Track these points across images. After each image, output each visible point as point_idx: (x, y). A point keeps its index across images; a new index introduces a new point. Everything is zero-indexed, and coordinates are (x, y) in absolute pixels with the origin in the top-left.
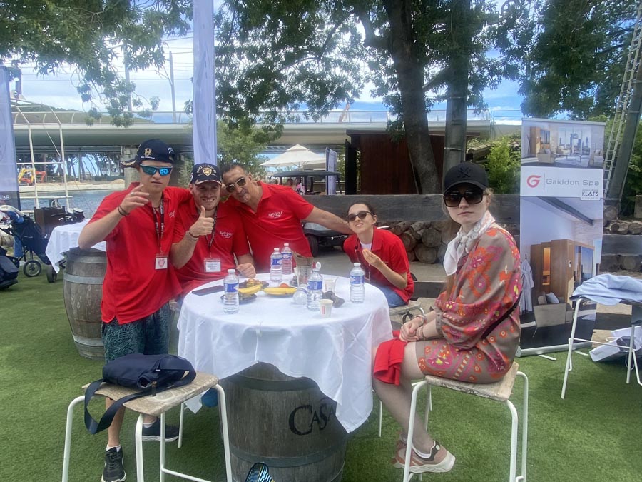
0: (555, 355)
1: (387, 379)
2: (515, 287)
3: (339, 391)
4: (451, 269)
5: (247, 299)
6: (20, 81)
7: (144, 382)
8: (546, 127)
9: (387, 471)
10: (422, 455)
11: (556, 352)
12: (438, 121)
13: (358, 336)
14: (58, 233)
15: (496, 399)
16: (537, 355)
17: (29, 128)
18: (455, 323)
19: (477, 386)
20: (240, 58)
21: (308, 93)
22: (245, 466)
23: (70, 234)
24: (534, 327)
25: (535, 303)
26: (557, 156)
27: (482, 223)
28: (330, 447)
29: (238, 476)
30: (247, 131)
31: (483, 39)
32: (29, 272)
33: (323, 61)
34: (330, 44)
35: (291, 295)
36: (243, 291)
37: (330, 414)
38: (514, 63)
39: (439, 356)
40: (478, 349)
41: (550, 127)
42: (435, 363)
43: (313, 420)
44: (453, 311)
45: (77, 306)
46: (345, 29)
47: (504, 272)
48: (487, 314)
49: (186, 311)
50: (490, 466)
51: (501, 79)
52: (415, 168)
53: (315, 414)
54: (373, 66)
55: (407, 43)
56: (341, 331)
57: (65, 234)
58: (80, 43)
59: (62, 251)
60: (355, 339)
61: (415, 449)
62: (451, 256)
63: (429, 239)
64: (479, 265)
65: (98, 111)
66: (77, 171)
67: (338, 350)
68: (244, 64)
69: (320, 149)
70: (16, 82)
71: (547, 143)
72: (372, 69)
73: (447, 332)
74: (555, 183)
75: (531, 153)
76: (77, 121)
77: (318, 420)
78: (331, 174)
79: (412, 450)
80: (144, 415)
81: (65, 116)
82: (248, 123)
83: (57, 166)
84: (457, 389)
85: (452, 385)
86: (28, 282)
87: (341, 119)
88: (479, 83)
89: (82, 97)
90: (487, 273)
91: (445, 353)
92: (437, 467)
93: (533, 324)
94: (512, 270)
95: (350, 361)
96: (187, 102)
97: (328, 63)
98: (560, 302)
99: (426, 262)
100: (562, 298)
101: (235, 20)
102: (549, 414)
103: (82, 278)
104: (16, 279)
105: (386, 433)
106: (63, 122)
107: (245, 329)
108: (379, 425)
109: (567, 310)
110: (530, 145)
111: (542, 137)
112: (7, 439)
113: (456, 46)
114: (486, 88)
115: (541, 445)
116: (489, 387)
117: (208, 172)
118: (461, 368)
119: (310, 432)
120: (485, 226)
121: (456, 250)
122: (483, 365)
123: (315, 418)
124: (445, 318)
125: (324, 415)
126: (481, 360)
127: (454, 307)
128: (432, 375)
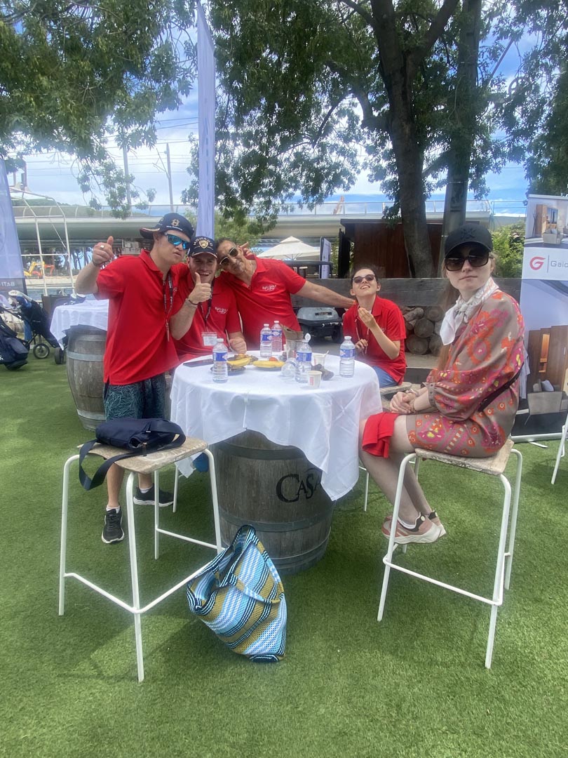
0: (546, 442)
1: (375, 452)
2: (518, 356)
3: (325, 460)
4: (448, 338)
5: (235, 371)
6: (25, 173)
7: (135, 442)
8: (554, 204)
9: (371, 543)
10: (406, 525)
11: (548, 439)
12: (435, 213)
13: (346, 408)
14: (59, 311)
15: (489, 473)
16: (527, 442)
17: (36, 222)
18: (450, 391)
19: (469, 460)
20: (236, 145)
21: (303, 180)
22: (234, 529)
23: (70, 313)
24: (527, 415)
25: (530, 389)
26: (564, 237)
27: (485, 289)
28: (316, 515)
29: (227, 538)
30: (240, 221)
31: (489, 119)
32: (38, 355)
33: (319, 146)
34: (327, 128)
35: (278, 369)
36: (232, 363)
37: (317, 484)
38: (520, 144)
39: (431, 430)
40: (473, 421)
41: (558, 204)
42: (426, 436)
43: (300, 489)
44: (447, 379)
45: (79, 381)
46: (341, 113)
47: (507, 338)
48: (484, 383)
49: (177, 382)
50: (474, 543)
51: (505, 162)
52: (410, 256)
53: (302, 483)
54: (371, 150)
55: (407, 124)
56: (329, 403)
57: (66, 312)
58: (73, 118)
59: (63, 329)
60: (343, 411)
61: (400, 520)
62: (449, 325)
63: (421, 329)
64: (481, 330)
65: (98, 203)
67: (325, 420)
68: (239, 151)
69: (314, 242)
70: (22, 174)
71: (554, 222)
72: (369, 154)
73: (440, 402)
74: (560, 265)
75: (536, 233)
76: (80, 216)
77: (304, 488)
78: (325, 263)
79: (398, 521)
80: (135, 473)
81: (69, 211)
82: (242, 214)
83: (64, 261)
84: (447, 462)
85: (444, 458)
86: (36, 363)
87: (335, 211)
88: (482, 166)
89: (81, 187)
90: (489, 339)
91: (437, 426)
92: (422, 537)
93: (526, 411)
94: (516, 338)
95: (337, 431)
96: (184, 192)
97: (323, 147)
98: (555, 390)
99: (417, 353)
100: (558, 386)
101: (230, 104)
102: (537, 498)
103: (83, 355)
104: (27, 360)
105: (371, 507)
106: (68, 216)
107: (233, 396)
108: (364, 501)
109: (563, 398)
110: (536, 224)
111: (549, 216)
112: (17, 499)
113: (460, 125)
114: (490, 171)
115: (528, 527)
116: (481, 460)
117: (204, 245)
118: (454, 442)
119: (297, 500)
120: (489, 292)
121: (454, 318)
122: (477, 439)
123: (302, 487)
124: (438, 387)
125: (311, 485)
126: (476, 433)
127: (448, 375)
128: (422, 448)
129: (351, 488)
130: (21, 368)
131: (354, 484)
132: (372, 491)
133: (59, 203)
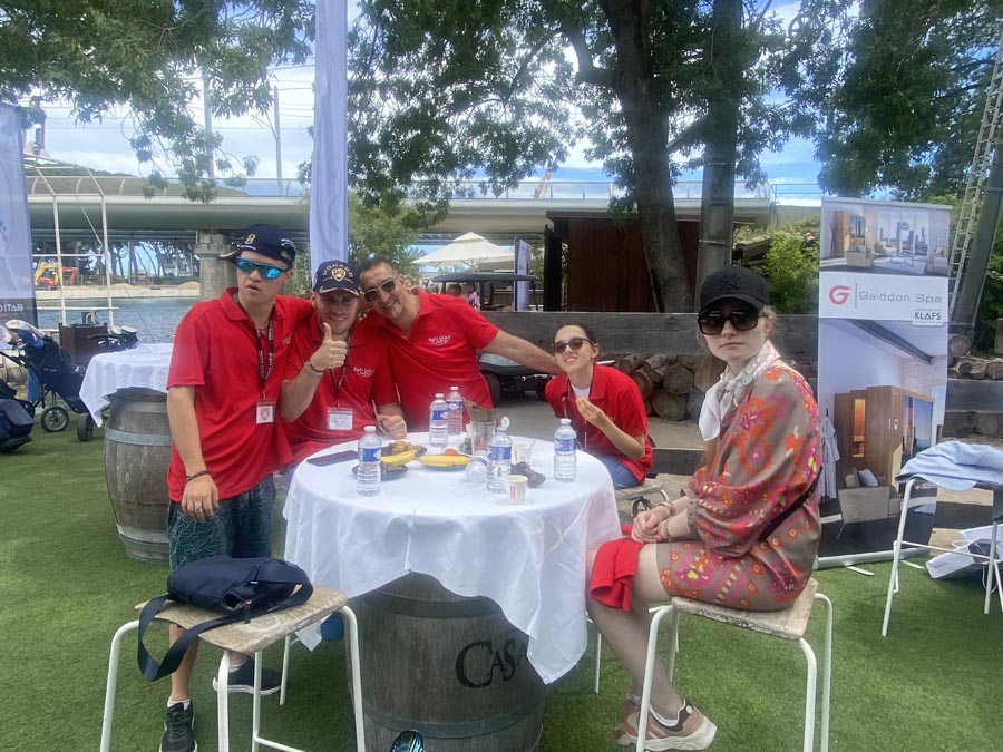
0: (872, 566)
1: (610, 600)
2: (811, 459)
3: (534, 620)
4: (710, 430)
5: (393, 473)
6: (43, 129)
7: (232, 600)
8: (858, 210)
10: (664, 721)
11: (874, 562)
12: (689, 199)
13: (565, 533)
14: (99, 365)
15: (783, 636)
16: (843, 567)
17: (55, 201)
18: (717, 515)
19: (752, 615)
20: (385, 99)
21: (488, 152)
22: (386, 736)
23: (117, 367)
24: (841, 522)
25: (841, 484)
26: (876, 257)
27: (758, 360)
28: (519, 707)
30: (392, 211)
31: (761, 75)
32: (50, 425)
33: (512, 104)
34: (524, 79)
35: (461, 468)
36: (387, 459)
37: (520, 655)
38: (808, 112)
39: (694, 567)
40: (755, 559)
41: (865, 211)
42: (686, 578)
43: (494, 665)
44: (713, 497)
45: (125, 479)
46: (547, 56)
47: (793, 435)
48: (766, 502)
49: (298, 491)
50: (770, 742)
51: (788, 136)
52: (653, 272)
53: (497, 655)
54: (589, 112)
55: (643, 80)
56: (540, 526)
57: (109, 367)
59: (105, 393)
60: (561, 538)
61: (652, 711)
62: (710, 411)
63: (673, 381)
64: (752, 425)
65: (163, 176)
66: (126, 270)
67: (534, 554)
68: (389, 107)
69: (505, 239)
70: (37, 130)
71: (860, 236)
72: (587, 117)
73: (703, 529)
74: (873, 297)
75: (835, 251)
76: (129, 191)
77: (501, 665)
78: (522, 278)
79: (650, 713)
80: (231, 652)
81: (110, 183)
82: (395, 198)
83: (95, 260)
84: (721, 620)
85: (715, 613)
86: (48, 440)
87: (537, 193)
88: (754, 141)
89: (138, 154)
90: (767, 437)
91: (702, 561)
92: (687, 741)
93: (837, 517)
94: (805, 433)
95: (552, 570)
96: (302, 165)
97: (519, 108)
98: (880, 485)
99: (669, 418)
100: (883, 478)
101: (377, 41)
102: (862, 661)
103: (133, 436)
104: (30, 435)
105: (607, 686)
106: (108, 192)
107: (389, 522)
108: (595, 674)
109: (891, 497)
110: (834, 238)
111: (853, 226)
112: (12, 687)
113: (719, 84)
114: (765, 150)
115: (850, 710)
116: (772, 615)
117: (339, 276)
118: (727, 587)
119: (489, 683)
120: (764, 365)
121: (719, 401)
122: (761, 584)
123: (497, 662)
124: (702, 507)
125: (511, 657)
126: (758, 573)
127: (715, 490)
128: (683, 596)
129: (575, 663)
130: (20, 449)
131: (579, 656)
132: (606, 658)
133: (91, 170)
